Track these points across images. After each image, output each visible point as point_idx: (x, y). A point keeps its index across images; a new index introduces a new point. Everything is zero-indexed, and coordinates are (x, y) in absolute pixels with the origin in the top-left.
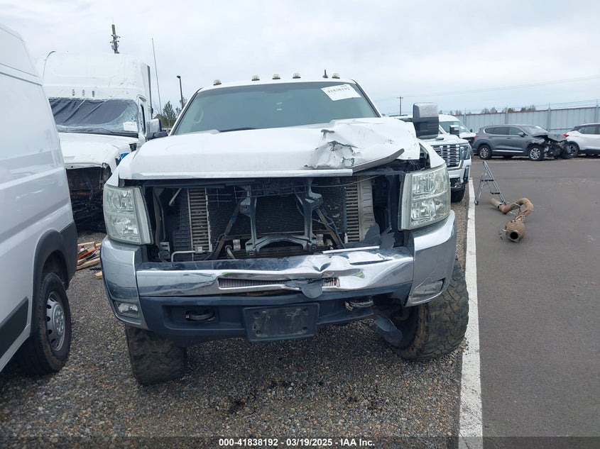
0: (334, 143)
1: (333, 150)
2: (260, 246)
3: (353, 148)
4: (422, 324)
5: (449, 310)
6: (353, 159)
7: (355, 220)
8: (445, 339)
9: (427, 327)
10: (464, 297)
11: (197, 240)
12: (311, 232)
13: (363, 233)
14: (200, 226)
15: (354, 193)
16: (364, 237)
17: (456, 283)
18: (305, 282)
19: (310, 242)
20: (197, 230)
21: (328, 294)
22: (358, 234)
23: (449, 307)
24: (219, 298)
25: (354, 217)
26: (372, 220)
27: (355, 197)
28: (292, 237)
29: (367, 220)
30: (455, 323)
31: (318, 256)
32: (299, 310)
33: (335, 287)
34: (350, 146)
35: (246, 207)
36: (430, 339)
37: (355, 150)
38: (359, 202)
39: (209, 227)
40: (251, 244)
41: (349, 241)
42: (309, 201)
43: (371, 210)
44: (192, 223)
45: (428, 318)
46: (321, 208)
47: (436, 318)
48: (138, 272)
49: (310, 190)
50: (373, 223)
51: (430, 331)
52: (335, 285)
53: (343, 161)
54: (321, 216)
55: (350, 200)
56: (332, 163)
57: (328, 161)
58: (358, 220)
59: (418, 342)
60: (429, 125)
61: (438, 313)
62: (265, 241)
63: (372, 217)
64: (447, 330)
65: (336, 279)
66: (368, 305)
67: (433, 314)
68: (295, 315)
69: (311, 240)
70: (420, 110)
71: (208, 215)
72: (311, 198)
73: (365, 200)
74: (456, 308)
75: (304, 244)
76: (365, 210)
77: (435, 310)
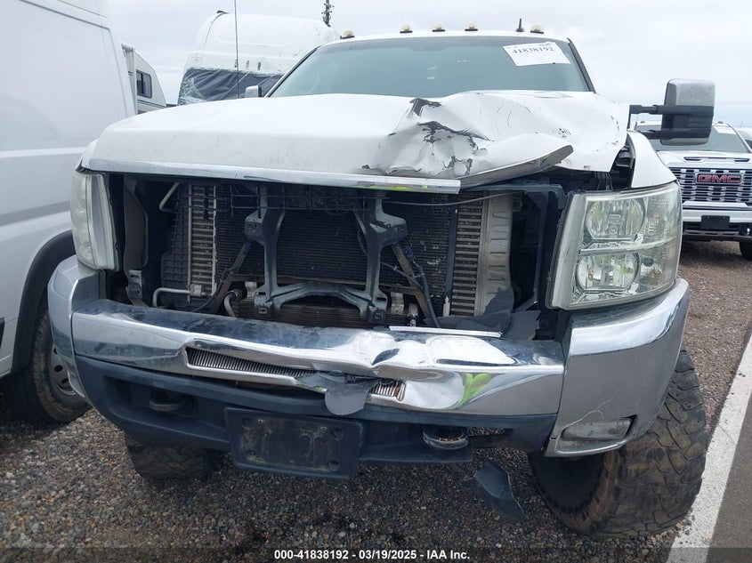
0: (433, 127)
1: (432, 141)
2: (283, 299)
3: (475, 140)
4: (607, 481)
5: (665, 464)
6: (470, 161)
7: (470, 276)
8: (650, 516)
9: (618, 490)
10: (699, 444)
11: (197, 273)
12: (376, 287)
13: (482, 302)
14: (204, 250)
15: (474, 224)
16: (483, 310)
17: (685, 416)
18: (341, 380)
19: (373, 306)
20: (200, 256)
21: (379, 409)
22: (473, 302)
23: (666, 459)
24: (187, 382)
25: (468, 269)
26: (503, 279)
27: (474, 230)
28: (346, 292)
29: (494, 279)
30: (672, 488)
31: (379, 334)
32: (323, 428)
33: (394, 399)
34: (469, 136)
35: (255, 225)
36: (621, 510)
37: (480, 144)
38: (481, 240)
39: (215, 253)
40: (264, 294)
41: (451, 313)
42: (378, 229)
43: (505, 259)
44: (192, 244)
45: (621, 472)
46: (402, 243)
47: (637, 475)
48: (75, 314)
49: (379, 207)
50: (505, 286)
51: (622, 496)
52: (396, 395)
53: (452, 164)
54: (402, 260)
55: (466, 236)
56: (425, 166)
57: (418, 161)
58: (475, 276)
59: (596, 510)
60: (691, 120)
61: (643, 467)
62: (297, 292)
63: (506, 273)
64: (655, 500)
65: (401, 382)
66: (454, 445)
67: (632, 467)
68: (316, 435)
69: (374, 302)
70: (678, 92)
71: (214, 234)
72: (381, 224)
73: (494, 239)
74: (679, 462)
75: (363, 307)
76: (491, 257)
77: (637, 461)
